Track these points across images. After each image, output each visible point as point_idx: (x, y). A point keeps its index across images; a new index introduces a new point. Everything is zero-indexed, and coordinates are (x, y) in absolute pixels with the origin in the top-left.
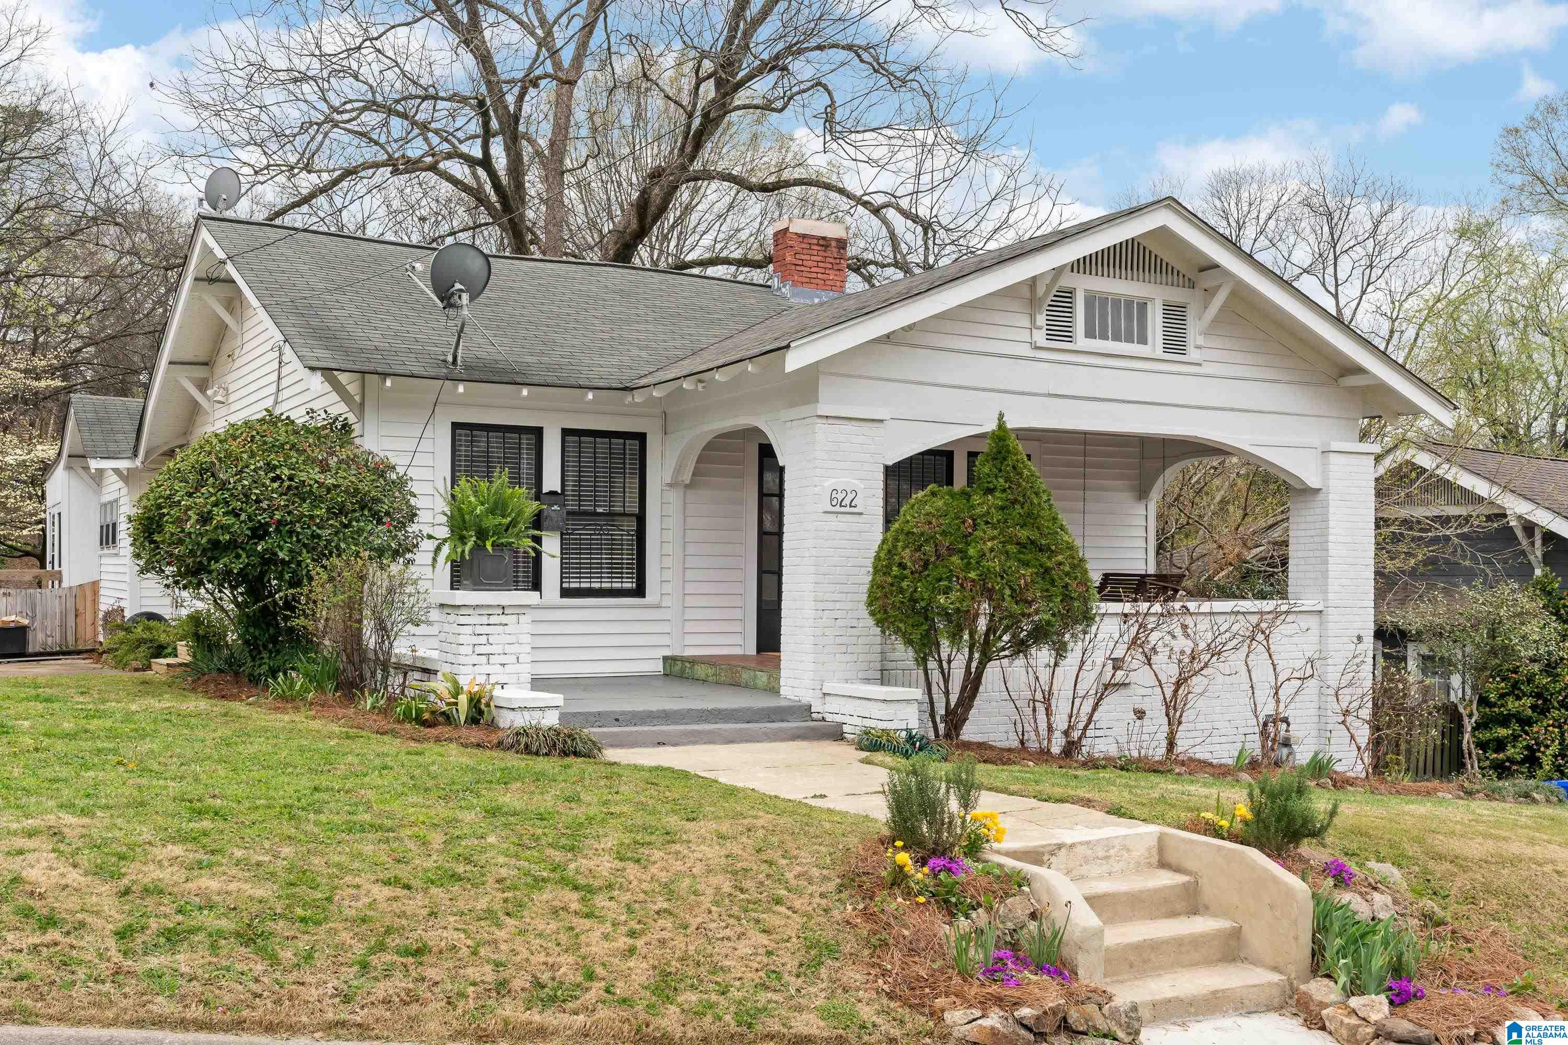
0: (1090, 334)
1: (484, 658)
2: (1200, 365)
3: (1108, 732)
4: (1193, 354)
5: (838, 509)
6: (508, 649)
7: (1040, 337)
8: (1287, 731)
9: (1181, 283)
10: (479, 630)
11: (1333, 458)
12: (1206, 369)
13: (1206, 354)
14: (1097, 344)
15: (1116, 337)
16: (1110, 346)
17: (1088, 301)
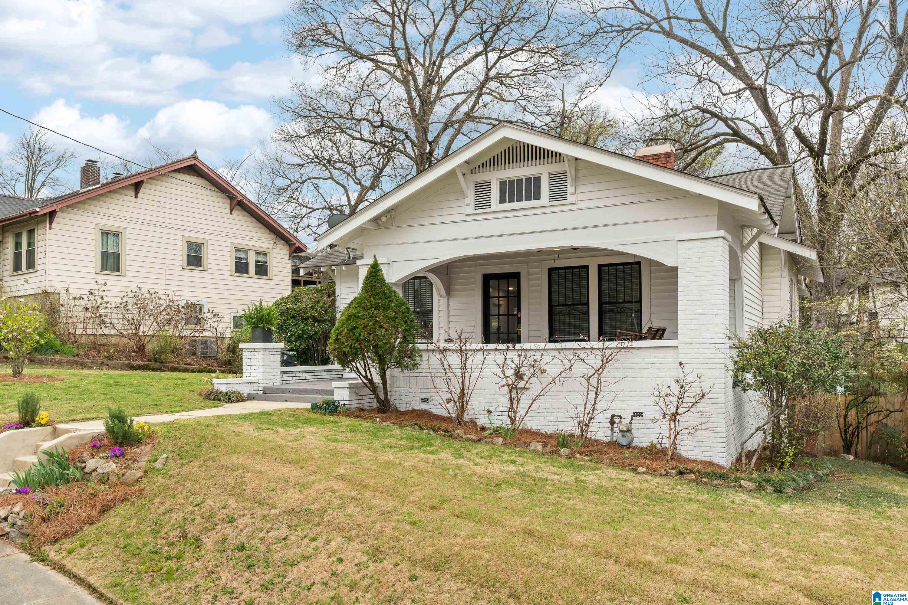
0: (502, 201)
2: (576, 204)
4: (571, 199)
7: (470, 210)
9: (562, 160)
11: (681, 245)
12: (580, 205)
13: (581, 197)
14: (508, 206)
15: (520, 199)
16: (516, 205)
17: (503, 184)
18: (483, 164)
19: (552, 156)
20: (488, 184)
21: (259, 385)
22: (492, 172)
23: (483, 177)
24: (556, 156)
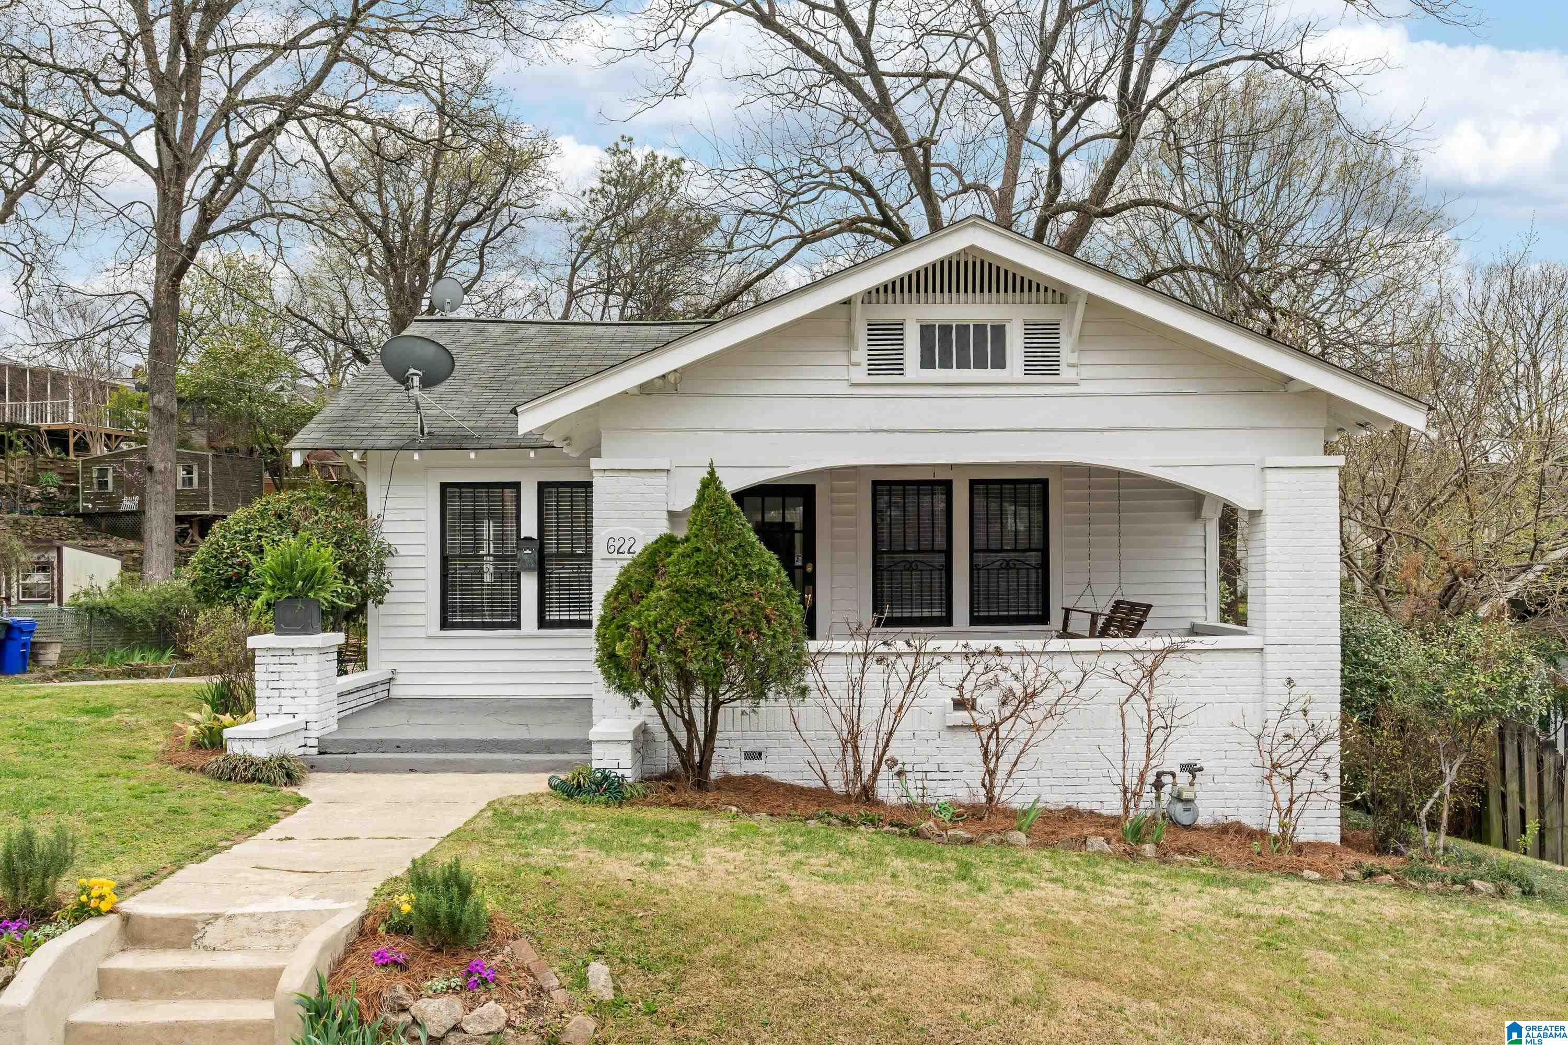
0: (927, 362)
1: (276, 693)
2: (1076, 384)
3: (955, 776)
4: (1067, 374)
5: (615, 555)
6: (298, 684)
7: (860, 374)
8: (1174, 784)
9: (1050, 299)
10: (272, 668)
11: (1270, 475)
12: (1084, 388)
13: (1086, 372)
14: (938, 374)
15: (963, 364)
16: (954, 374)
17: (926, 331)
18: (886, 287)
19: (1030, 290)
20: (898, 327)
21: (308, 734)
22: (906, 305)
23: (888, 312)
24: (1038, 290)
